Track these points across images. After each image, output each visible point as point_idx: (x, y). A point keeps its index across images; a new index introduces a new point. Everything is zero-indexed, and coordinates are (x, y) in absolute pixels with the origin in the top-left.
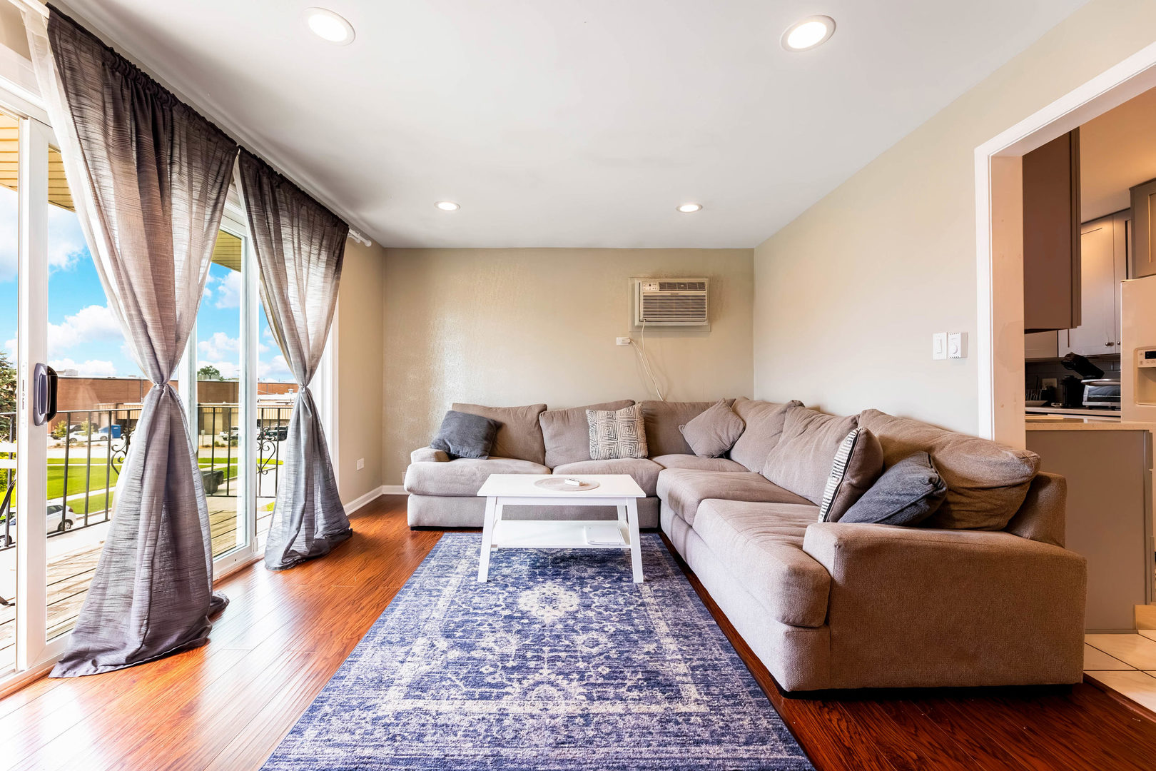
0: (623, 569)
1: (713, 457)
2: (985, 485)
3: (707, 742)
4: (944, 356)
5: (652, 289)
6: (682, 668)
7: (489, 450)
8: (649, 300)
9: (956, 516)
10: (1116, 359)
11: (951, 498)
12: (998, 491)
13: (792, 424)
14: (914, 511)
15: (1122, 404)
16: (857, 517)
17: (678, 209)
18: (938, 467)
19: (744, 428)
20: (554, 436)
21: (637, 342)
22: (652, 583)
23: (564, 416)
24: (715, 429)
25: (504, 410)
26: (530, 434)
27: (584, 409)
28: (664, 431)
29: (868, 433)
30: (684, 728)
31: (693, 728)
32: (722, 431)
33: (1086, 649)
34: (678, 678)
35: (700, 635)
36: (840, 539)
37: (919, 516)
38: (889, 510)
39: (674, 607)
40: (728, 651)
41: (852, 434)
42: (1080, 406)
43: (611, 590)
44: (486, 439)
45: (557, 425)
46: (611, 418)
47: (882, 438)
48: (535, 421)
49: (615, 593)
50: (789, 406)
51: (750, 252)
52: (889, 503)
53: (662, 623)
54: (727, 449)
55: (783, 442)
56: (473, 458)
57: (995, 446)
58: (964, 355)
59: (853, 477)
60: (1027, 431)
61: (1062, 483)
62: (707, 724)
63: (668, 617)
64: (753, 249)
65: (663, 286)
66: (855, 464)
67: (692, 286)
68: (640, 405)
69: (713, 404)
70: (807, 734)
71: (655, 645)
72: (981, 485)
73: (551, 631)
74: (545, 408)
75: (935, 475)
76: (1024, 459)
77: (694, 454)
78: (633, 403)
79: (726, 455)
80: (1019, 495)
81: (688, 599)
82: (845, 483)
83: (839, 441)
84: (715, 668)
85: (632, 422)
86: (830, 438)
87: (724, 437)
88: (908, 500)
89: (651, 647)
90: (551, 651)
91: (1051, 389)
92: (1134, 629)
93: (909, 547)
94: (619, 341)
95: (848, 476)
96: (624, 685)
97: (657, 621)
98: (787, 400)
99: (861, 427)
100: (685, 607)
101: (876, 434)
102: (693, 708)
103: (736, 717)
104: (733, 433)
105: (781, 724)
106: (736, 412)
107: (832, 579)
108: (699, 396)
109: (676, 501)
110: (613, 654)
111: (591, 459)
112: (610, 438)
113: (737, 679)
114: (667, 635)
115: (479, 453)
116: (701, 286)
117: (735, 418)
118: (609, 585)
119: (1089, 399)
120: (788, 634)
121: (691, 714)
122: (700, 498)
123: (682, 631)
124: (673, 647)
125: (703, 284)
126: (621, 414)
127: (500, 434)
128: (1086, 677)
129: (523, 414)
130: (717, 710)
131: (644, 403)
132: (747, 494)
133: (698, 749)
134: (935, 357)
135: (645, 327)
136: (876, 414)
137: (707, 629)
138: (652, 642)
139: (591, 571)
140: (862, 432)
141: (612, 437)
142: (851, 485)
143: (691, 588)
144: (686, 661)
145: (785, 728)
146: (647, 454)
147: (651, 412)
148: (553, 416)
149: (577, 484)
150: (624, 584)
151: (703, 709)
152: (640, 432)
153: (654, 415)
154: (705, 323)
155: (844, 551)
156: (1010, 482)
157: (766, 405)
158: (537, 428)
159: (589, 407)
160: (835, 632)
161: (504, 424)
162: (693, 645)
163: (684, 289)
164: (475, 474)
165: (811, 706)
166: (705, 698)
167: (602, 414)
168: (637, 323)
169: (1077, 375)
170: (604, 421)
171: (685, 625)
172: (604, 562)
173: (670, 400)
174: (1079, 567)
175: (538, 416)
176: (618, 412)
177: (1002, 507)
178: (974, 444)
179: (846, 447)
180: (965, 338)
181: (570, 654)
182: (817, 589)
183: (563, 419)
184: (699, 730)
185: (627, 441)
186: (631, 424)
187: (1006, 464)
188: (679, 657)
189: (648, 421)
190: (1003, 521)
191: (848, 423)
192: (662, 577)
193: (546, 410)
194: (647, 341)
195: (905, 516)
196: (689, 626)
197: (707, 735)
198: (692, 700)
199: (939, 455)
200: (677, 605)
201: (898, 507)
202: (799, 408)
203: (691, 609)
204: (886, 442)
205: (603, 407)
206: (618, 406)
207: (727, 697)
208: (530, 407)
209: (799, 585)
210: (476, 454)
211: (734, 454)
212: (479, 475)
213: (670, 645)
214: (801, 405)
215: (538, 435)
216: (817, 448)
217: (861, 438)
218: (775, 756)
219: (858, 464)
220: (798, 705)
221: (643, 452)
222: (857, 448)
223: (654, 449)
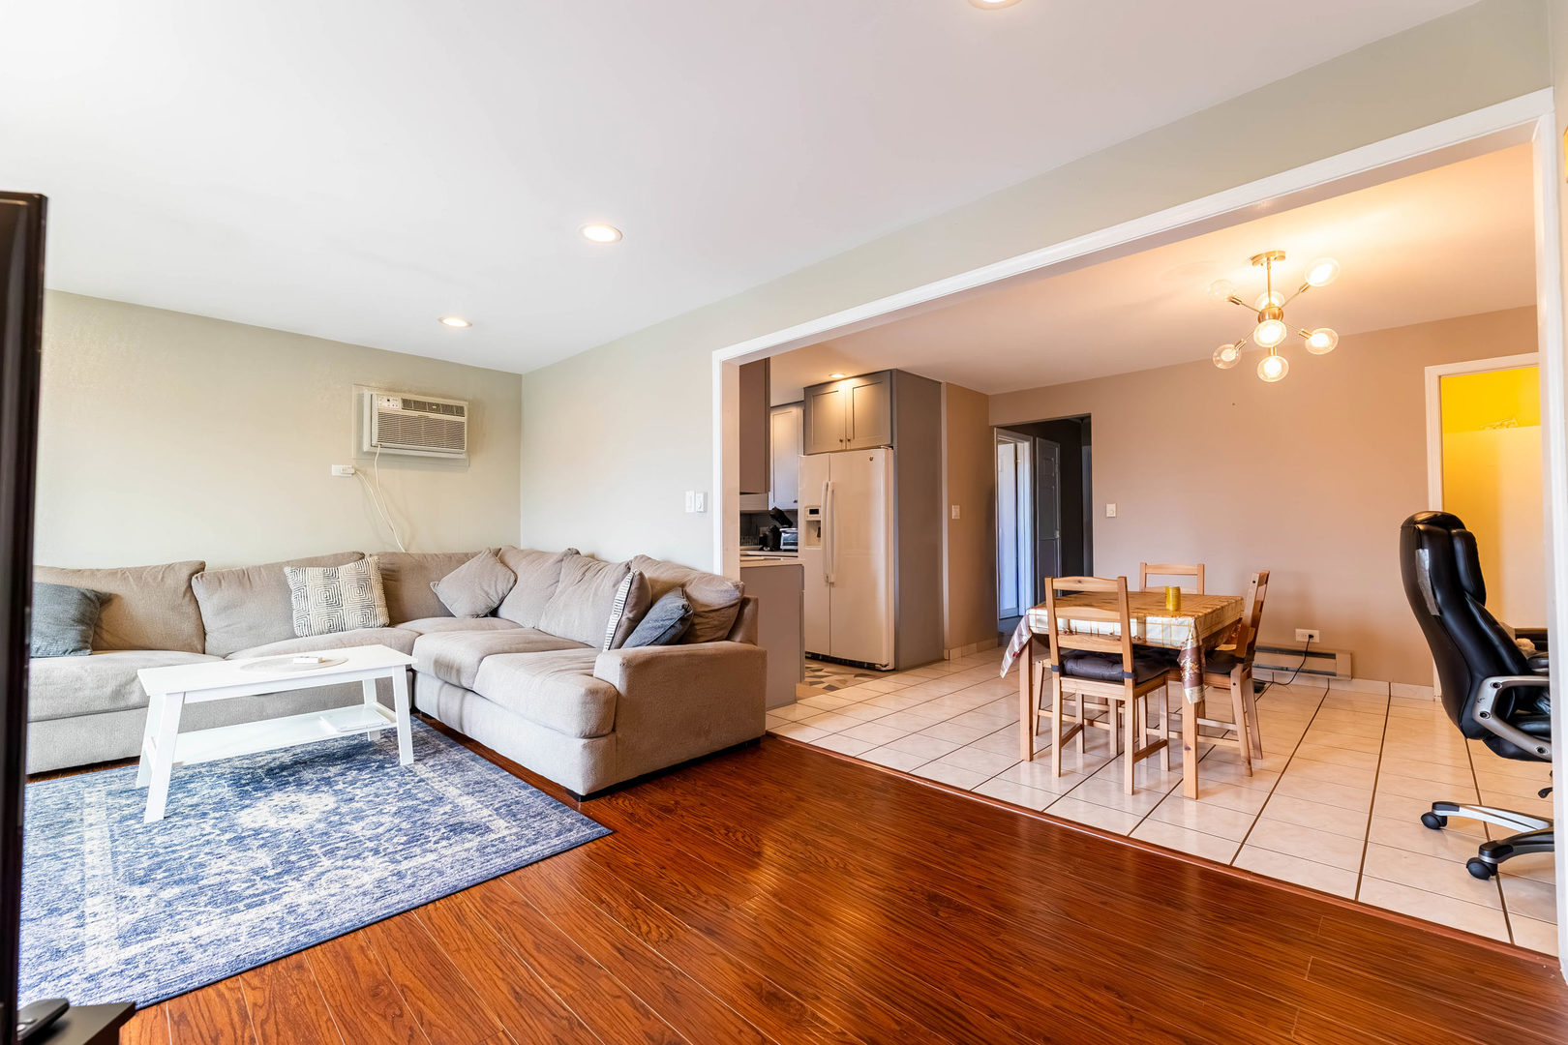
0: (381, 757)
1: (478, 616)
2: (716, 608)
3: (524, 847)
4: (692, 510)
5: (394, 406)
6: (486, 812)
7: (90, 640)
8: (384, 417)
9: (699, 633)
10: (795, 512)
11: (697, 621)
12: (723, 611)
13: (569, 573)
14: (673, 631)
15: (799, 547)
16: (634, 643)
17: (440, 320)
18: (688, 597)
19: (516, 581)
20: (225, 609)
21: (365, 474)
22: (425, 761)
23: (243, 578)
24: (480, 584)
25: (113, 573)
26: (173, 608)
27: (280, 566)
28: (410, 592)
29: (641, 574)
30: (502, 846)
31: (509, 844)
32: (490, 586)
33: (767, 718)
34: (483, 820)
35: (495, 786)
36: (624, 658)
37: (674, 636)
38: (657, 634)
39: (459, 774)
40: (525, 788)
41: (629, 576)
42: (779, 549)
43: (375, 779)
44: (81, 621)
45: (227, 593)
46: (333, 576)
47: (650, 579)
48: (183, 589)
49: (381, 780)
50: (566, 555)
51: (517, 379)
52: (656, 628)
53: (451, 788)
54: (495, 606)
55: (561, 592)
56: (61, 656)
57: (722, 579)
58: (705, 511)
59: (630, 612)
60: (741, 568)
61: (756, 600)
62: (520, 837)
63: (456, 782)
64: (520, 376)
65: (406, 404)
66: (632, 601)
67: (447, 409)
68: (376, 558)
69: (474, 555)
70: (601, 816)
71: (450, 806)
72: (713, 608)
73: (311, 832)
74: (202, 567)
75: (686, 603)
76: (737, 587)
77: (453, 616)
78: (362, 556)
79: (494, 613)
80: (734, 611)
81: (473, 763)
82: (624, 618)
83: (616, 584)
84: (517, 803)
85: (365, 580)
86: (608, 583)
87: (492, 592)
88: (669, 623)
89: (448, 808)
90: (322, 847)
91: (765, 536)
92: (795, 701)
93: (671, 657)
94: (336, 470)
95: (626, 611)
96: (430, 841)
97: (444, 788)
98: (564, 549)
99: (635, 570)
100: (473, 770)
101: (647, 575)
102: (506, 832)
103: (544, 825)
104: (502, 587)
105: (582, 816)
106: (503, 562)
107: (618, 692)
108: (455, 544)
109: (448, 666)
110: (404, 825)
111: (295, 636)
112: (330, 605)
113: (540, 802)
114: (461, 795)
115: (73, 646)
116: (460, 411)
117: (505, 569)
118: (369, 776)
119: (784, 544)
120: (585, 746)
121: (504, 837)
122: (480, 656)
123: (475, 788)
124: (470, 802)
125: (462, 408)
126: (347, 571)
127: (107, 615)
128: (767, 732)
129: (155, 578)
130: (528, 826)
131: (381, 555)
132: (530, 645)
133: (518, 853)
134: (688, 510)
135: (380, 454)
136: (645, 559)
137: (501, 780)
138: (446, 805)
139: (333, 770)
140: (637, 573)
141: (334, 602)
142: (628, 618)
143: (472, 754)
144: (487, 807)
145: (586, 818)
146: (387, 621)
147: (389, 566)
148: (220, 578)
149: (316, 661)
150: (389, 770)
151: (514, 830)
152: (377, 593)
153: (394, 571)
154: (463, 456)
155: (627, 667)
156: (728, 604)
157: (538, 555)
158: (187, 599)
159: (288, 563)
160: (619, 736)
161: (116, 596)
162: (491, 794)
163: (437, 411)
164: (79, 678)
165: (603, 801)
166: (514, 823)
167: (315, 574)
168: (366, 447)
169: (778, 525)
170: (320, 581)
171: (477, 783)
172: (350, 757)
173: (414, 550)
174: (763, 656)
175: (190, 579)
176: (342, 569)
177: (725, 622)
178: (709, 578)
179: (624, 588)
180: (706, 496)
181: (349, 841)
182: (607, 702)
183: (240, 581)
184: (516, 843)
185: (358, 606)
186: (364, 584)
187: (726, 591)
188: (479, 806)
189: (388, 580)
190: (725, 632)
191: (623, 568)
192: (435, 753)
193: (203, 569)
194: (380, 473)
195: (667, 637)
196: (482, 782)
197: (523, 843)
198: (501, 827)
199: (689, 589)
200: (463, 771)
201: (662, 630)
202: (576, 556)
203: (480, 769)
204: (654, 581)
205: (313, 562)
206: (338, 560)
207: (534, 817)
208: (170, 567)
209: (594, 702)
210: (62, 648)
211: (502, 611)
212: (89, 679)
213: (467, 802)
214: (578, 553)
215: (191, 609)
216: (595, 594)
217: (636, 578)
218: (581, 834)
219: (634, 600)
220: (591, 804)
221: (383, 619)
222: (633, 588)
223: (396, 615)
